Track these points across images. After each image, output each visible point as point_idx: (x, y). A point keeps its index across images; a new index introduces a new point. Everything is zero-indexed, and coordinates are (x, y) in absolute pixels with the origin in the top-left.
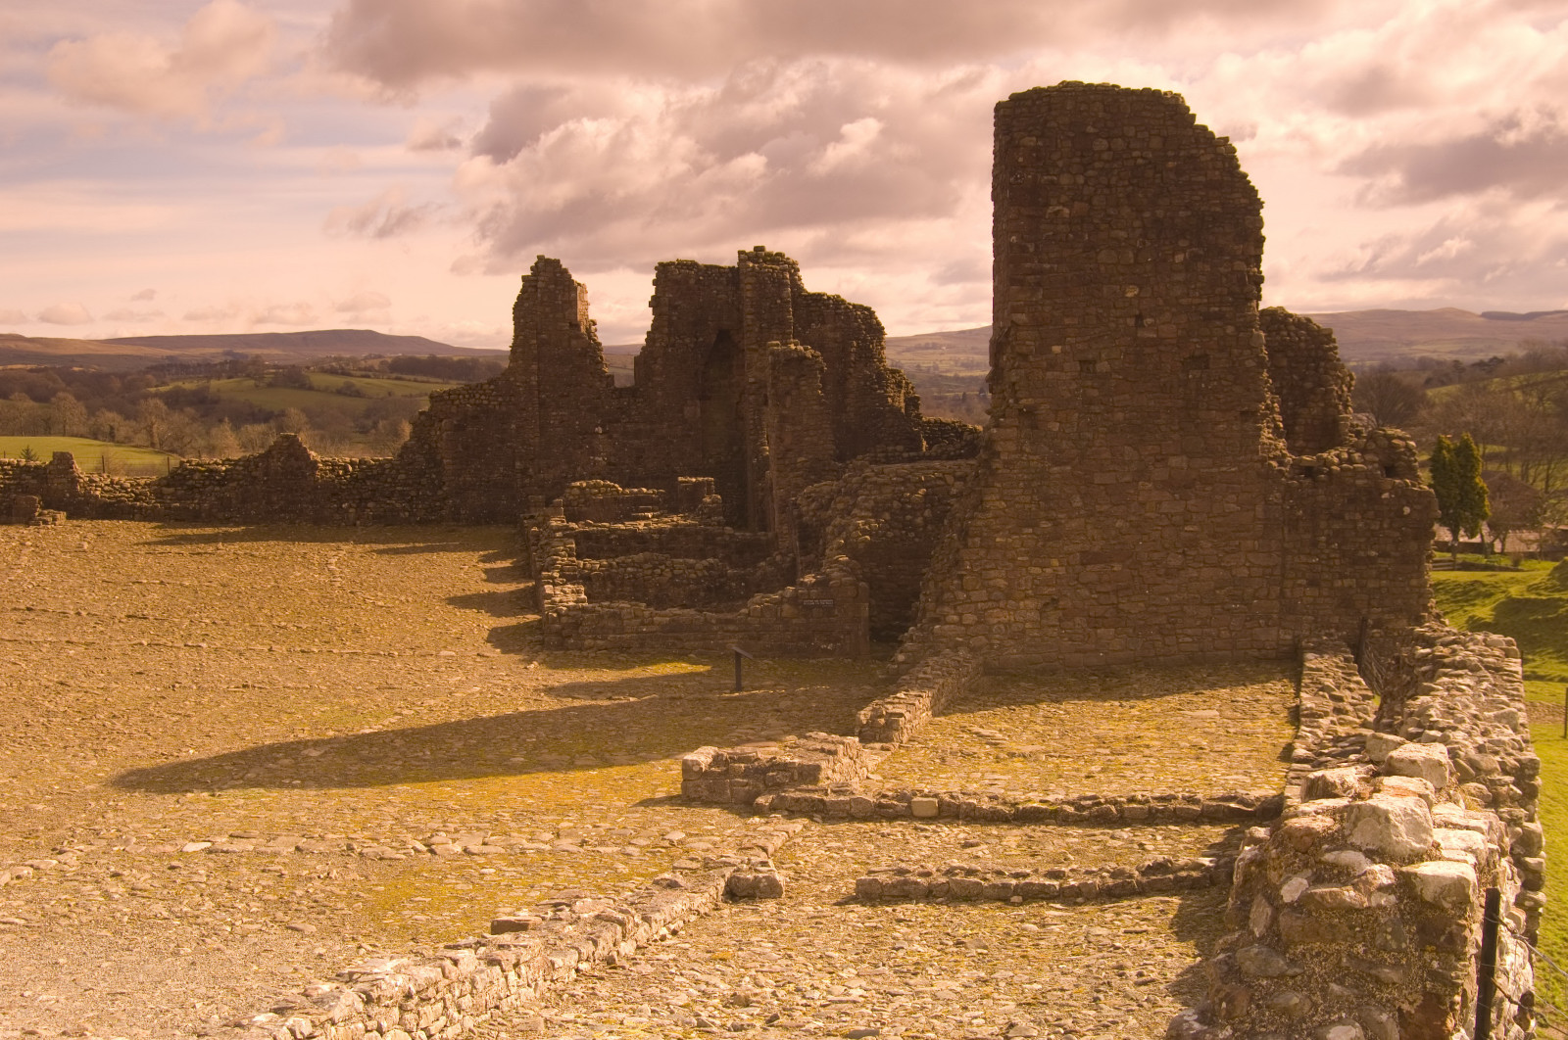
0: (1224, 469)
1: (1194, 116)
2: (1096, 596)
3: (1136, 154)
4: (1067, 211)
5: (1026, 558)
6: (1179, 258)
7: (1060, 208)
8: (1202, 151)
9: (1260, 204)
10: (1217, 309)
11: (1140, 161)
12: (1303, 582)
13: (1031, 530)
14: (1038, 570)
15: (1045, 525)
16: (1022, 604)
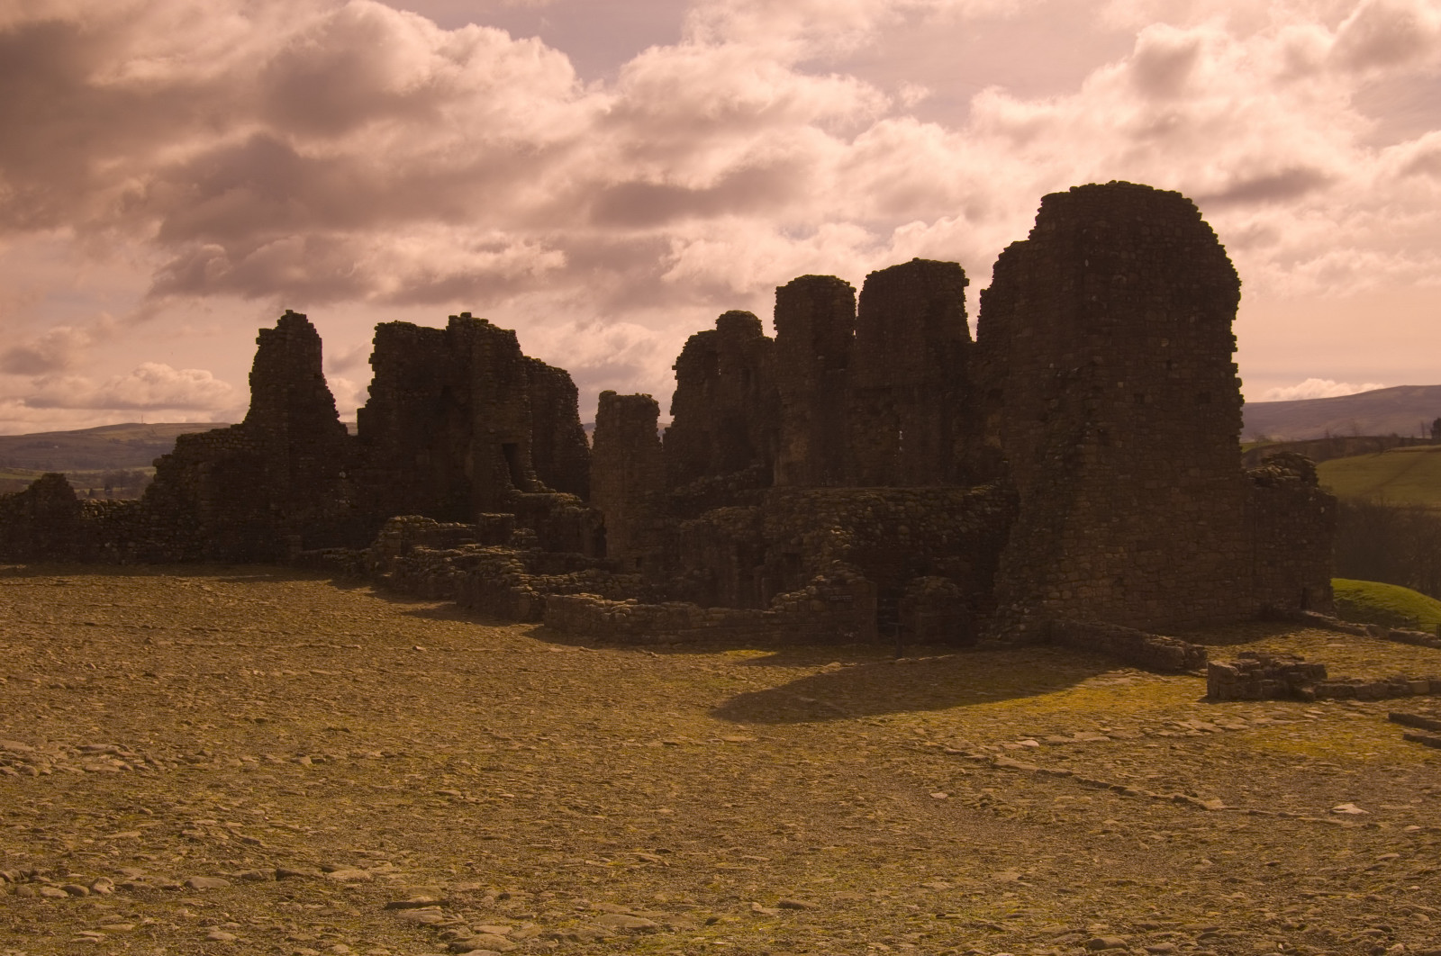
0: (1221, 478)
1: (1200, 214)
2: (1146, 575)
3: (1167, 239)
4: (1125, 279)
5: (1102, 546)
6: (1193, 319)
7: (1120, 276)
8: (1205, 241)
9: (1238, 283)
10: (1214, 359)
11: (1169, 245)
12: (1265, 563)
13: (1105, 525)
14: (1109, 556)
15: (1115, 520)
16: (1100, 582)
